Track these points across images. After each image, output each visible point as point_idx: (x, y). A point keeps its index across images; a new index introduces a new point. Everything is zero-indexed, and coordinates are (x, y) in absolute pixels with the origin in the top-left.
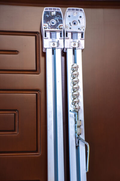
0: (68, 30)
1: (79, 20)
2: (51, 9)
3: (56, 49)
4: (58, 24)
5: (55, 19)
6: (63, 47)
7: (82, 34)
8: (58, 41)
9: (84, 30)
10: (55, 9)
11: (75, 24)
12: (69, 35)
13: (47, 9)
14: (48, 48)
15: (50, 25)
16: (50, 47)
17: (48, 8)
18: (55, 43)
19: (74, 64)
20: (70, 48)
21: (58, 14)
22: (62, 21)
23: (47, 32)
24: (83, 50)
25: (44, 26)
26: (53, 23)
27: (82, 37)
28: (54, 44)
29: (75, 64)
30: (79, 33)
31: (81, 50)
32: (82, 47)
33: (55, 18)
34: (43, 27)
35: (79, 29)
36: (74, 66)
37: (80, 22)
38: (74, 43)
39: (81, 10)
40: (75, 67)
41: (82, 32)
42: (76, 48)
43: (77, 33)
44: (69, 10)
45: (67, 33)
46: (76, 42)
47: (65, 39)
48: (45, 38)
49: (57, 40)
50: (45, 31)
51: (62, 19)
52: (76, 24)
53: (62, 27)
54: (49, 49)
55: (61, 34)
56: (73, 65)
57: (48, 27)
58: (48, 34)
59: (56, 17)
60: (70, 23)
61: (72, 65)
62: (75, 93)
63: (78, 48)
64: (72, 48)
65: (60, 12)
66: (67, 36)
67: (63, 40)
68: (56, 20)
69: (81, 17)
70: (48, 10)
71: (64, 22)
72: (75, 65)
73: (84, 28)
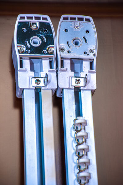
0: (65, 54)
1: (84, 37)
2: (31, 18)
3: (42, 91)
4: (44, 44)
5: (39, 36)
6: (56, 87)
7: (91, 64)
8: (47, 74)
9: (94, 55)
10: (39, 18)
11: (77, 44)
12: (67, 64)
13: (23, 18)
14: (26, 89)
15: (29, 46)
16: (31, 87)
17: (26, 15)
18: (40, 79)
19: (78, 118)
20: (69, 89)
21: (45, 27)
22: (53, 38)
23: (25, 59)
24: (93, 92)
25: (19, 48)
26: (35, 43)
27: (91, 68)
28: (38, 80)
29: (81, 118)
30: (86, 60)
32: (93, 87)
33: (39, 33)
34: (17, 49)
35: (85, 53)
36: (77, 121)
37: (86, 42)
38: (78, 78)
39: (88, 20)
40: (81, 124)
41: (90, 60)
42: (81, 88)
43: (81, 60)
44: (65, 19)
45: (62, 62)
46: (80, 77)
47: (59, 72)
48: (20, 71)
49: (43, 74)
50: (21, 58)
51: (52, 35)
52: (80, 43)
53: (53, 49)
54: (29, 91)
55: (51, 63)
56: (76, 119)
57: (25, 49)
58: (27, 63)
59: (41, 32)
60: (68, 42)
61: (75, 120)
62: (82, 174)
63: (85, 88)
64: (73, 88)
65: (49, 23)
66: (62, 66)
67: (55, 74)
68: (42, 38)
69: (87, 32)
70: (26, 20)
71: (56, 42)
72: (80, 120)
73: (95, 52)
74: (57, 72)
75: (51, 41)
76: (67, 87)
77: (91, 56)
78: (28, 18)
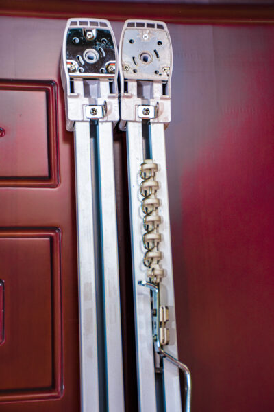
0: (130, 75)
1: (155, 51)
2: (86, 23)
3: (100, 124)
4: (102, 61)
5: (95, 49)
6: (117, 119)
7: (164, 87)
8: (105, 102)
9: (168, 75)
10: (96, 24)
11: (145, 60)
12: (133, 87)
13: (75, 23)
14: (79, 121)
15: (83, 63)
16: (85, 119)
17: (78, 20)
18: (96, 108)
19: (147, 161)
20: (134, 121)
21: (103, 35)
22: (114, 52)
23: (77, 80)
24: (166, 126)
25: (69, 66)
26: (90, 58)
27: (164, 93)
28: (94, 110)
29: (150, 161)
30: (158, 82)
31: (162, 126)
32: (166, 118)
33: (96, 45)
34: (66, 67)
35: (156, 72)
36: (146, 166)
37: (158, 57)
38: (146, 107)
39: (160, 27)
40: (150, 169)
41: (163, 81)
42: (151, 121)
43: (151, 81)
44: (131, 25)
45: (126, 84)
46: (149, 106)
47: (122, 99)
48: (70, 96)
49: (101, 102)
50: (71, 79)
51: (113, 47)
52: (149, 60)
53: (114, 67)
54: (83, 123)
55: (111, 84)
56: (144, 163)
57: (77, 67)
58: (79, 85)
59: (98, 43)
60: (133, 58)
61: (142, 165)
62: (150, 236)
63: (156, 121)
64: (141, 120)
65: (108, 31)
66: (126, 90)
67: (116, 101)
68: (99, 51)
69: (160, 43)
70: (78, 26)
71: (118, 55)
72: (149, 164)
73: (170, 71)
74: (119, 98)
75: (111, 55)
76: (132, 119)
77: (164, 77)
78: (81, 23)
